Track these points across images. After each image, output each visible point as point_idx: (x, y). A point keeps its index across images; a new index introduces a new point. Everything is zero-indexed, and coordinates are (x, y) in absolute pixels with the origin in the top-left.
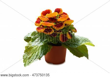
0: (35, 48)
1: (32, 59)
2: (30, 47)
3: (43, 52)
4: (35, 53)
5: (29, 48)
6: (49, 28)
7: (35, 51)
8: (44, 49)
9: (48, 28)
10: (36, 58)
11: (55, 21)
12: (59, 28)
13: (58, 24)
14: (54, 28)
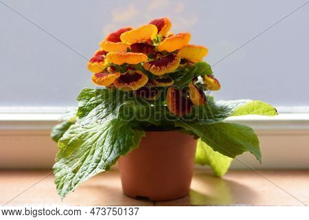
0: (90, 140)
1: (81, 174)
2: (74, 141)
3: (117, 147)
4: (93, 154)
5: (71, 143)
6: (134, 72)
7: (92, 150)
8: (121, 141)
9: (130, 72)
10: (95, 168)
11: (150, 49)
12: (163, 68)
13: (159, 59)
14: (147, 69)
